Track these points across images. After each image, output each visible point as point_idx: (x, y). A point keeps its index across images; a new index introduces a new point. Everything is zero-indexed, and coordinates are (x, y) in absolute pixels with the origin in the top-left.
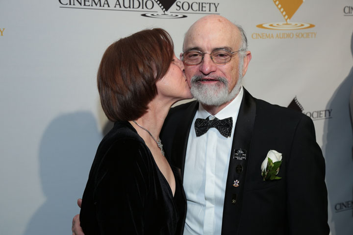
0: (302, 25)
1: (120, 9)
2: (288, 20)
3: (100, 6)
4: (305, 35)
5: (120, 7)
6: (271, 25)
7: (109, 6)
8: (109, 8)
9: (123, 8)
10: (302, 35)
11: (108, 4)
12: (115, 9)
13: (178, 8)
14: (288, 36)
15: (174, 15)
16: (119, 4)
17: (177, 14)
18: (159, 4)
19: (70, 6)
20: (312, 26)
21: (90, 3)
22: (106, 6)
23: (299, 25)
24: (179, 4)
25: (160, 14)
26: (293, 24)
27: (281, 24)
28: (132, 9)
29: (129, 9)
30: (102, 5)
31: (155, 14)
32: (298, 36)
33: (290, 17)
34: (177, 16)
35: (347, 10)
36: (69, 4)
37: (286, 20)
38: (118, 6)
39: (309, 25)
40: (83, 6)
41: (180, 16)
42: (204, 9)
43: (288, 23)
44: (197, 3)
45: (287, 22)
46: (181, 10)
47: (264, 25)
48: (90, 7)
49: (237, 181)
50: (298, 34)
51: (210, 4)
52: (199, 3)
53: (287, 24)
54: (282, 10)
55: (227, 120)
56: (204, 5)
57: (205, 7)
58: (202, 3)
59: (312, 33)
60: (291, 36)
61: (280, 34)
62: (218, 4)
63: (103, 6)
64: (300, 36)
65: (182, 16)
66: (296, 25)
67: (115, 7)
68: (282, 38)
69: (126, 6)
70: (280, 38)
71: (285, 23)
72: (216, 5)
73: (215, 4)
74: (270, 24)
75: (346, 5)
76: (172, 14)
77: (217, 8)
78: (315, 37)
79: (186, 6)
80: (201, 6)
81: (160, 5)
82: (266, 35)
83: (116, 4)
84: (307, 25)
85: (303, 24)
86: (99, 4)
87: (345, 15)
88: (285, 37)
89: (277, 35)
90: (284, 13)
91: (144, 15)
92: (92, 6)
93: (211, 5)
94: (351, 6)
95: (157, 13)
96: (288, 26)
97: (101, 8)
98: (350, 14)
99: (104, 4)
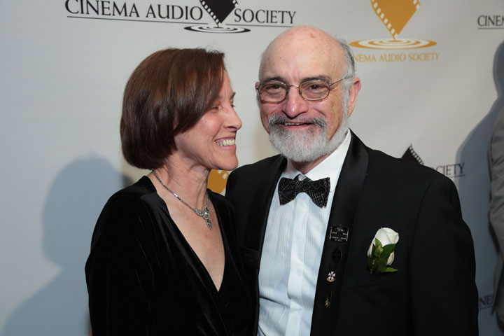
0: (418, 43)
1: (155, 19)
2: (396, 36)
3: (126, 15)
4: (422, 57)
5: (155, 17)
6: (371, 43)
7: (138, 16)
8: (138, 19)
9: (158, 18)
10: (419, 57)
11: (136, 12)
12: (147, 19)
13: (238, 19)
14: (398, 58)
15: (232, 28)
16: (153, 13)
17: (236, 27)
18: (210, 13)
19: (82, 15)
20: (432, 44)
21: (111, 11)
22: (134, 15)
23: (413, 42)
24: (238, 12)
25: (211, 27)
26: (404, 40)
27: (385, 40)
28: (171, 20)
29: (166, 20)
30: (128, 14)
31: (205, 27)
32: (412, 58)
33: (398, 31)
34: (235, 29)
35: (482, 21)
36: (80, 12)
37: (393, 35)
38: (151, 16)
39: (427, 43)
40: (100, 15)
41: (240, 30)
42: (274, 20)
43: (397, 39)
44: (264, 11)
45: (394, 37)
46: (242, 21)
47: (360, 43)
48: (111, 17)
49: (332, 272)
50: (412, 56)
51: (283, 12)
52: (268, 12)
53: (395, 41)
54: (386, 21)
55: (321, 181)
56: (274, 14)
57: (276, 17)
58: (272, 12)
59: (433, 54)
60: (402, 58)
61: (385, 55)
62: (295, 13)
63: (130, 16)
64: (416, 58)
65: (243, 30)
66: (409, 42)
67: (147, 17)
68: (389, 60)
69: (162, 15)
70: (386, 61)
71: (393, 39)
72: (292, 14)
73: (289, 13)
74: (368, 41)
75: (481, 14)
76: (229, 27)
77: (293, 19)
78: (437, 59)
79: (248, 16)
80: (270, 15)
81: (212, 14)
82: (365, 57)
83: (148, 13)
84: (424, 43)
85: (419, 40)
86: (123, 13)
87: (480, 29)
88: (394, 58)
89: (381, 56)
90: (389, 26)
91: (189, 28)
92: (114, 15)
93: (285, 13)
94: (488, 15)
95: (208, 26)
96: (396, 43)
97: (126, 18)
98: (487, 27)
99: (131, 12)
